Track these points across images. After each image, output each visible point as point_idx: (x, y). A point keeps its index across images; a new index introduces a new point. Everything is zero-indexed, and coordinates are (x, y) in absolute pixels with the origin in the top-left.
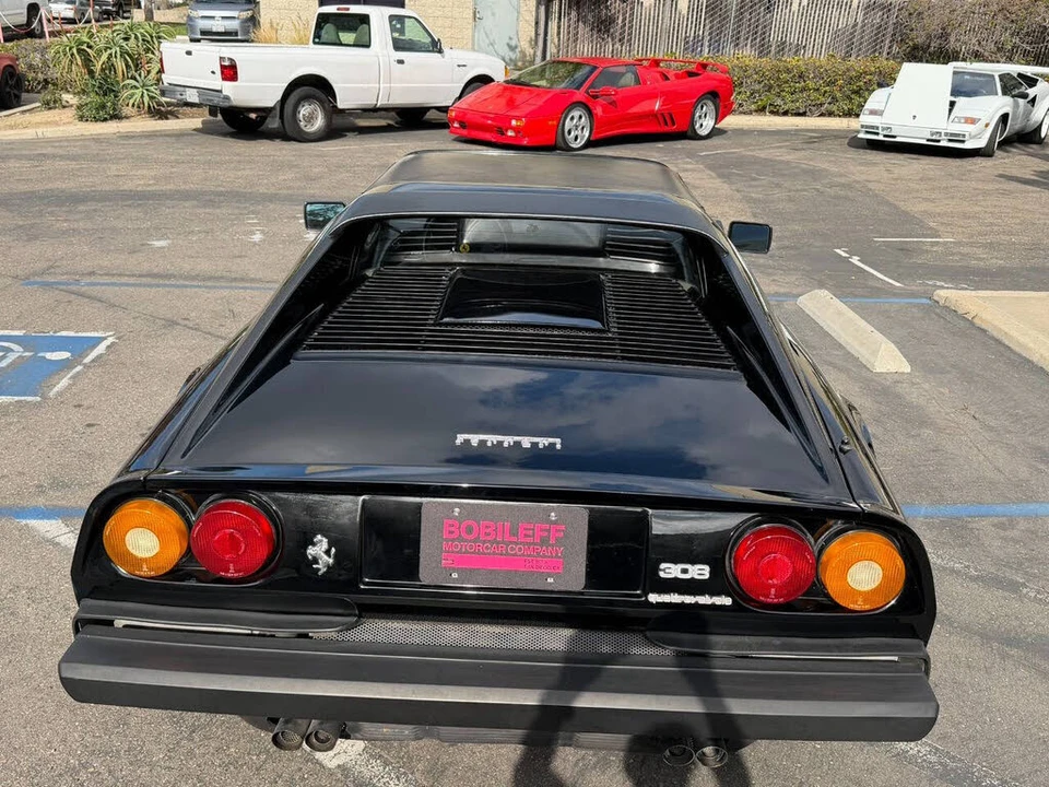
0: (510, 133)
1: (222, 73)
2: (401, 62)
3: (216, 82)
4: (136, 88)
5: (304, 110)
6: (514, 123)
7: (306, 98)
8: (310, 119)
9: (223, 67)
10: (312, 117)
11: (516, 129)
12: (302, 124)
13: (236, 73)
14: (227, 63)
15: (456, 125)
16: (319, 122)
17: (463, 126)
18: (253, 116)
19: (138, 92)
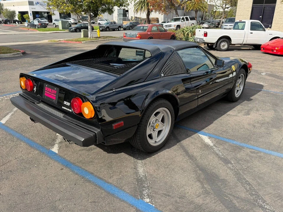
0: (275, 51)
1: (204, 35)
2: (252, 33)
3: (203, 37)
4: (192, 39)
5: (222, 44)
6: (276, 48)
7: (223, 41)
8: (224, 46)
9: (204, 34)
10: (224, 45)
11: (277, 50)
12: (221, 47)
13: (207, 35)
14: (205, 33)
15: (262, 49)
16: (226, 47)
17: (264, 49)
18: (210, 45)
19: (192, 40)
